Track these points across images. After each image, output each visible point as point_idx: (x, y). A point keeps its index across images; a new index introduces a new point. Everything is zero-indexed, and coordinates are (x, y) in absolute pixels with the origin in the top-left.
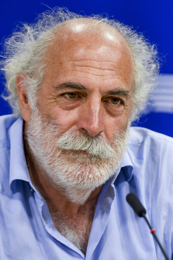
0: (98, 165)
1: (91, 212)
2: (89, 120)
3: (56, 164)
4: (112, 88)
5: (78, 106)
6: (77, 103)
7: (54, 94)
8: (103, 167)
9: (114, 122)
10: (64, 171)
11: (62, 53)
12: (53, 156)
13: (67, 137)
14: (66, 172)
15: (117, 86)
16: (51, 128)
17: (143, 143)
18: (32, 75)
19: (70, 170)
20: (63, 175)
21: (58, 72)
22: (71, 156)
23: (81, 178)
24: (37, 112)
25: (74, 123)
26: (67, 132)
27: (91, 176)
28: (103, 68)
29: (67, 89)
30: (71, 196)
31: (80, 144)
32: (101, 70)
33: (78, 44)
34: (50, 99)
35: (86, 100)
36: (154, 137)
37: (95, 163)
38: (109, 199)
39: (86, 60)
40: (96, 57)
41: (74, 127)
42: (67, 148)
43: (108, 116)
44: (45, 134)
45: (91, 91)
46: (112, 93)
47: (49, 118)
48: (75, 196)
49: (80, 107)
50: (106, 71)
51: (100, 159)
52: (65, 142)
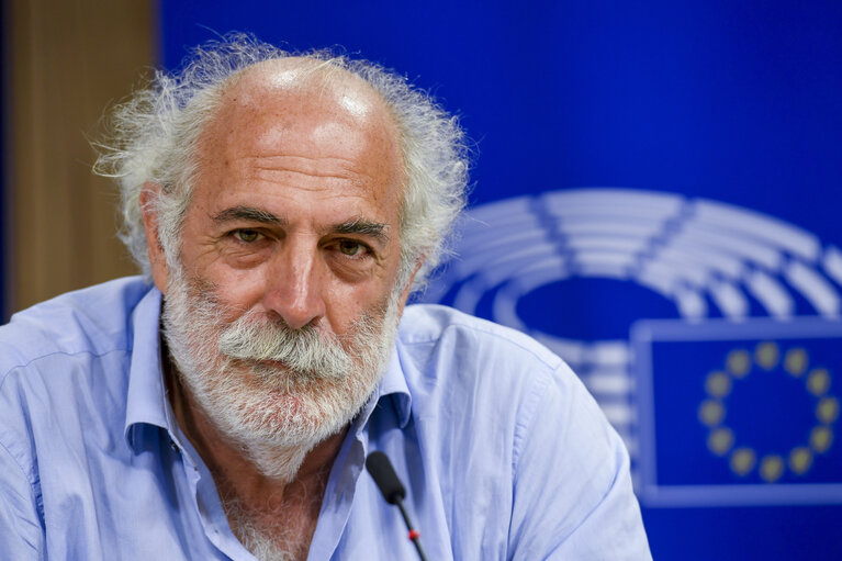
0: (315, 391)
1: (315, 499)
2: (286, 293)
3: (220, 390)
4: (341, 218)
5: (266, 261)
6: (262, 252)
7: (212, 233)
8: (328, 396)
9: (352, 294)
10: (236, 405)
11: (230, 140)
12: (212, 373)
13: (238, 331)
14: (241, 408)
15: (354, 214)
16: (205, 309)
17: (439, 341)
18: (168, 188)
19: (249, 404)
20: (237, 415)
21: (221, 182)
22: (251, 372)
23: (276, 422)
24: (179, 273)
25: (258, 298)
26: (240, 320)
27: (297, 418)
28: (320, 171)
29: (238, 221)
30: (259, 461)
31: (268, 346)
32: (317, 178)
33: (264, 118)
34: (205, 244)
35: (283, 247)
36: (464, 328)
37: (308, 389)
38: (354, 469)
39: (281, 154)
40: (304, 148)
41: (257, 308)
42: (242, 355)
43: (335, 282)
44: (193, 322)
45: (294, 226)
46: (341, 228)
47: (201, 287)
48: (268, 463)
49: (271, 262)
50: (329, 180)
51: (319, 380)
52: (237, 342)
